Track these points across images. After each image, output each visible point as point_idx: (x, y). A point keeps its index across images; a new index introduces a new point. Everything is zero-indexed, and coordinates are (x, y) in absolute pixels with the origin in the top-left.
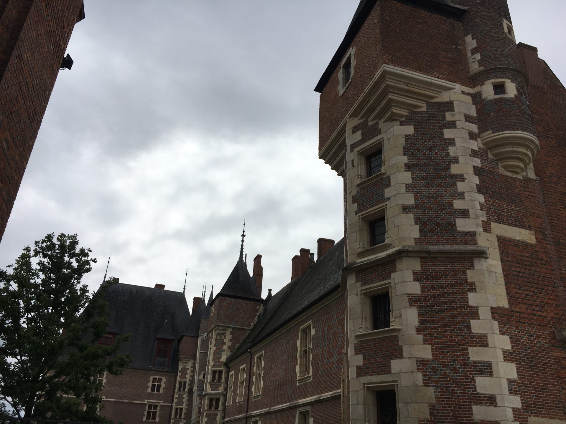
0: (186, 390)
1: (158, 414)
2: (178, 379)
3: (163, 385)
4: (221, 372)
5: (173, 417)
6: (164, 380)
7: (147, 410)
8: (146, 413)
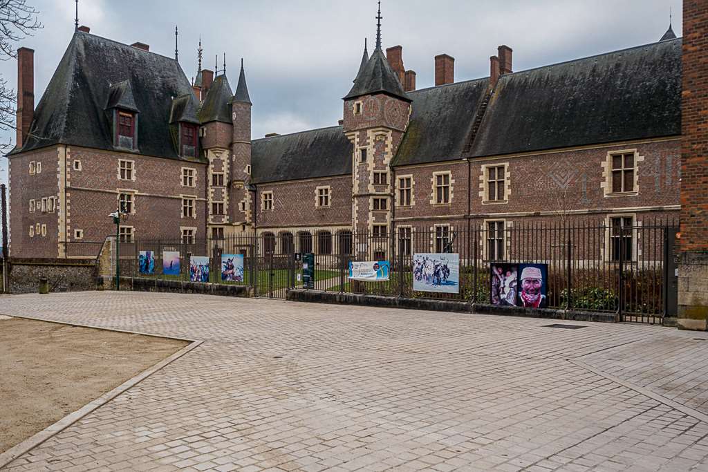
0: (225, 184)
1: (194, 209)
2: (211, 172)
3: (195, 178)
4: (384, 175)
5: (210, 212)
6: (195, 172)
7: (183, 206)
8: (182, 209)
